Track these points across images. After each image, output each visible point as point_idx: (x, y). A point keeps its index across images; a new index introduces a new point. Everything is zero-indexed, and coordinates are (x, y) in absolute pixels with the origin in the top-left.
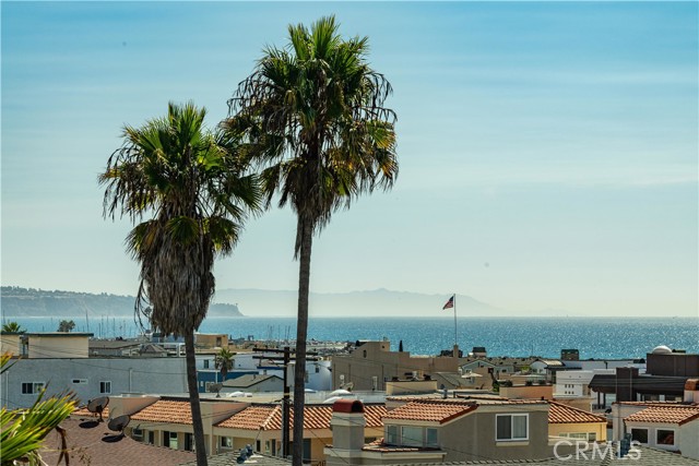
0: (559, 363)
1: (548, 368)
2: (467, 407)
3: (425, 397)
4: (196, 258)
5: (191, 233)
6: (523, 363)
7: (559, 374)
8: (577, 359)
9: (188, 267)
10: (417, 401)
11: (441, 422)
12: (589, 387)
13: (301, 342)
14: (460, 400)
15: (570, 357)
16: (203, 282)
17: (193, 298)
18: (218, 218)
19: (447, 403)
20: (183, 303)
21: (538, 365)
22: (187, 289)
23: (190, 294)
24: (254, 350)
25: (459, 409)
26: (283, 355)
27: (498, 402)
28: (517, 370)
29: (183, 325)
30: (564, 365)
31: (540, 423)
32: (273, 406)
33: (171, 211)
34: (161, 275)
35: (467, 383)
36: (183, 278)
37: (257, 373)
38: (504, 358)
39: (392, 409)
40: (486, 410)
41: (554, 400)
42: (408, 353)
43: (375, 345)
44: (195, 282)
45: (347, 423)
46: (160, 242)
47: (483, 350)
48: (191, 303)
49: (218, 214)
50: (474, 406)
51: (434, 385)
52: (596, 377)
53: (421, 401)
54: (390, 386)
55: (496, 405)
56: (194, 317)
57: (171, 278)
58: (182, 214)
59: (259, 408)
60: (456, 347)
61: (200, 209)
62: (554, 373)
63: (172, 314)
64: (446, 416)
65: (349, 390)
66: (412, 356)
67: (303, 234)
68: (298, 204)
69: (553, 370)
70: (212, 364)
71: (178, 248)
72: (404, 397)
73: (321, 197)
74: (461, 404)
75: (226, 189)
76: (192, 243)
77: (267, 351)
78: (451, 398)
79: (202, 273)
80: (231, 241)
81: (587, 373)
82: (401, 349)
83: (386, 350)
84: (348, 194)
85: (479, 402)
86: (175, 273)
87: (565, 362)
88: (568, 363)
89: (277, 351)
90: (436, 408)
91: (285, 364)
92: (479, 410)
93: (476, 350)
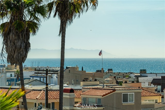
0: (139, 75)
1: (136, 76)
2: (112, 91)
3: (96, 87)
4: (24, 36)
5: (22, 27)
6: (126, 74)
7: (140, 78)
8: (146, 73)
9: (21, 39)
10: (93, 88)
11: (103, 96)
12: (152, 83)
13: (62, 67)
14: (109, 88)
15: (143, 72)
16: (26, 45)
17: (22, 51)
18: (31, 21)
19: (104, 89)
20: (19, 53)
21: (132, 75)
22: (21, 48)
23: (21, 50)
24: (35, 70)
25: (109, 91)
26: (45, 72)
27: (123, 89)
28: (124, 77)
29: (19, 61)
30: (141, 75)
31: (138, 96)
32: (41, 90)
33: (14, 19)
34: (11, 42)
35: (106, 82)
36: (19, 44)
37: (30, 79)
38: (119, 73)
39: (84, 91)
40: (119, 92)
41: (142, 88)
42: (85, 71)
43: (73, 68)
44: (23, 45)
45: (68, 97)
46: (10, 30)
47: (111, 70)
48: (22, 53)
49: (31, 20)
50: (114, 90)
51: (98, 83)
52: (154, 79)
53: (95, 89)
54: (82, 83)
55: (122, 90)
56: (23, 58)
57: (14, 44)
58: (18, 20)
59: (36, 91)
60: (102, 69)
61: (24, 18)
62: (138, 78)
63: (15, 57)
64: (104, 94)
65: (67, 84)
66: (87, 72)
67: (62, 27)
68: (61, 16)
69: (137, 77)
70: (13, 75)
71: (17, 32)
72: (89, 87)
73: (69, 14)
74: (110, 89)
75: (34, 11)
76: (22, 30)
77: (40, 70)
78: (105, 88)
79: (26, 41)
80: (36, 29)
81: (150, 78)
82: (82, 70)
83: (77, 70)
84: (79, 12)
85: (116, 89)
86: (16, 42)
87: (141, 74)
88: (143, 75)
89: (43, 71)
90: (100, 91)
91: (46, 75)
92: (116, 92)
93: (109, 70)
